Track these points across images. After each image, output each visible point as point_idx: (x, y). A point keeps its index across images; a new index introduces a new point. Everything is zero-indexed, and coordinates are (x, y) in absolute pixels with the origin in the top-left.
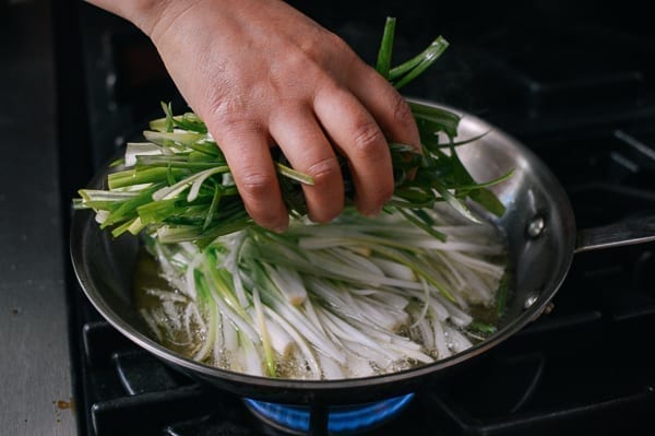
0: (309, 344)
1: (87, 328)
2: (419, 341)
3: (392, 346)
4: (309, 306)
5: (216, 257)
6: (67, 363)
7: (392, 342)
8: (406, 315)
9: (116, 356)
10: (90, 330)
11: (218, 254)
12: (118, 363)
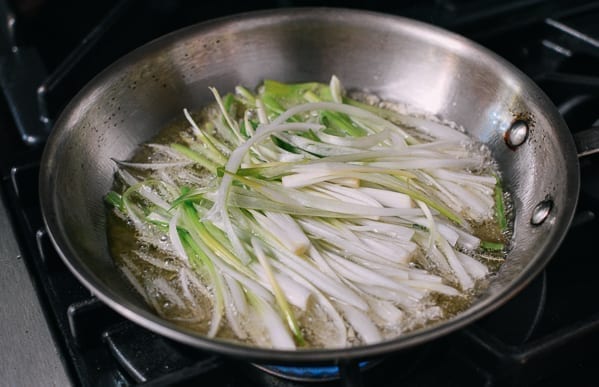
0: (326, 295)
1: (72, 310)
2: (436, 271)
3: (412, 283)
4: (314, 253)
5: (196, 211)
6: (53, 350)
7: (411, 279)
8: (414, 246)
9: (107, 334)
10: (76, 311)
11: (197, 207)
12: (111, 342)
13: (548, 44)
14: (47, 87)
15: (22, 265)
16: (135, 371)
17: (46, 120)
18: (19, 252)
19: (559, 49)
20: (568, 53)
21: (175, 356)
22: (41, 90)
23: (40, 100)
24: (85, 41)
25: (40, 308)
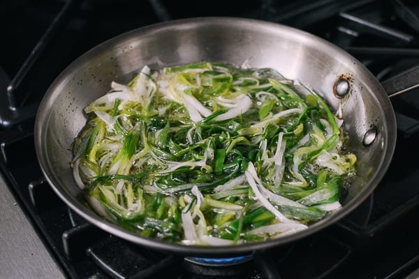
1: (65, 235)
9: (90, 250)
12: (94, 255)
13: (342, 29)
14: (14, 86)
15: (19, 209)
16: (114, 272)
17: (14, 109)
18: (14, 201)
19: (349, 32)
20: (355, 34)
21: (140, 259)
22: (10, 88)
23: (9, 95)
24: (33, 52)
25: (38, 237)
